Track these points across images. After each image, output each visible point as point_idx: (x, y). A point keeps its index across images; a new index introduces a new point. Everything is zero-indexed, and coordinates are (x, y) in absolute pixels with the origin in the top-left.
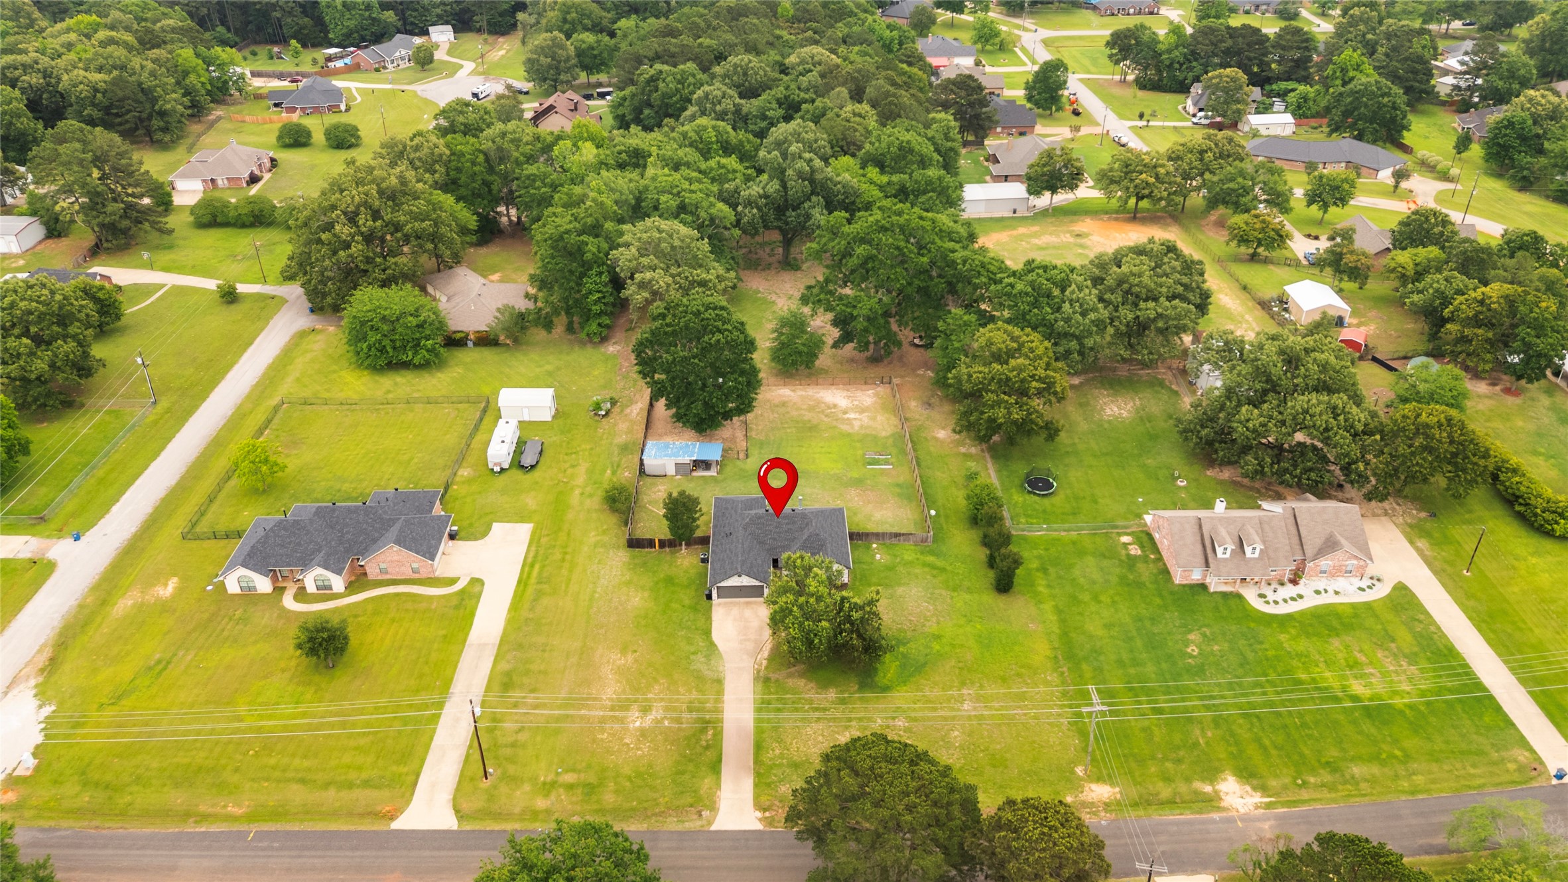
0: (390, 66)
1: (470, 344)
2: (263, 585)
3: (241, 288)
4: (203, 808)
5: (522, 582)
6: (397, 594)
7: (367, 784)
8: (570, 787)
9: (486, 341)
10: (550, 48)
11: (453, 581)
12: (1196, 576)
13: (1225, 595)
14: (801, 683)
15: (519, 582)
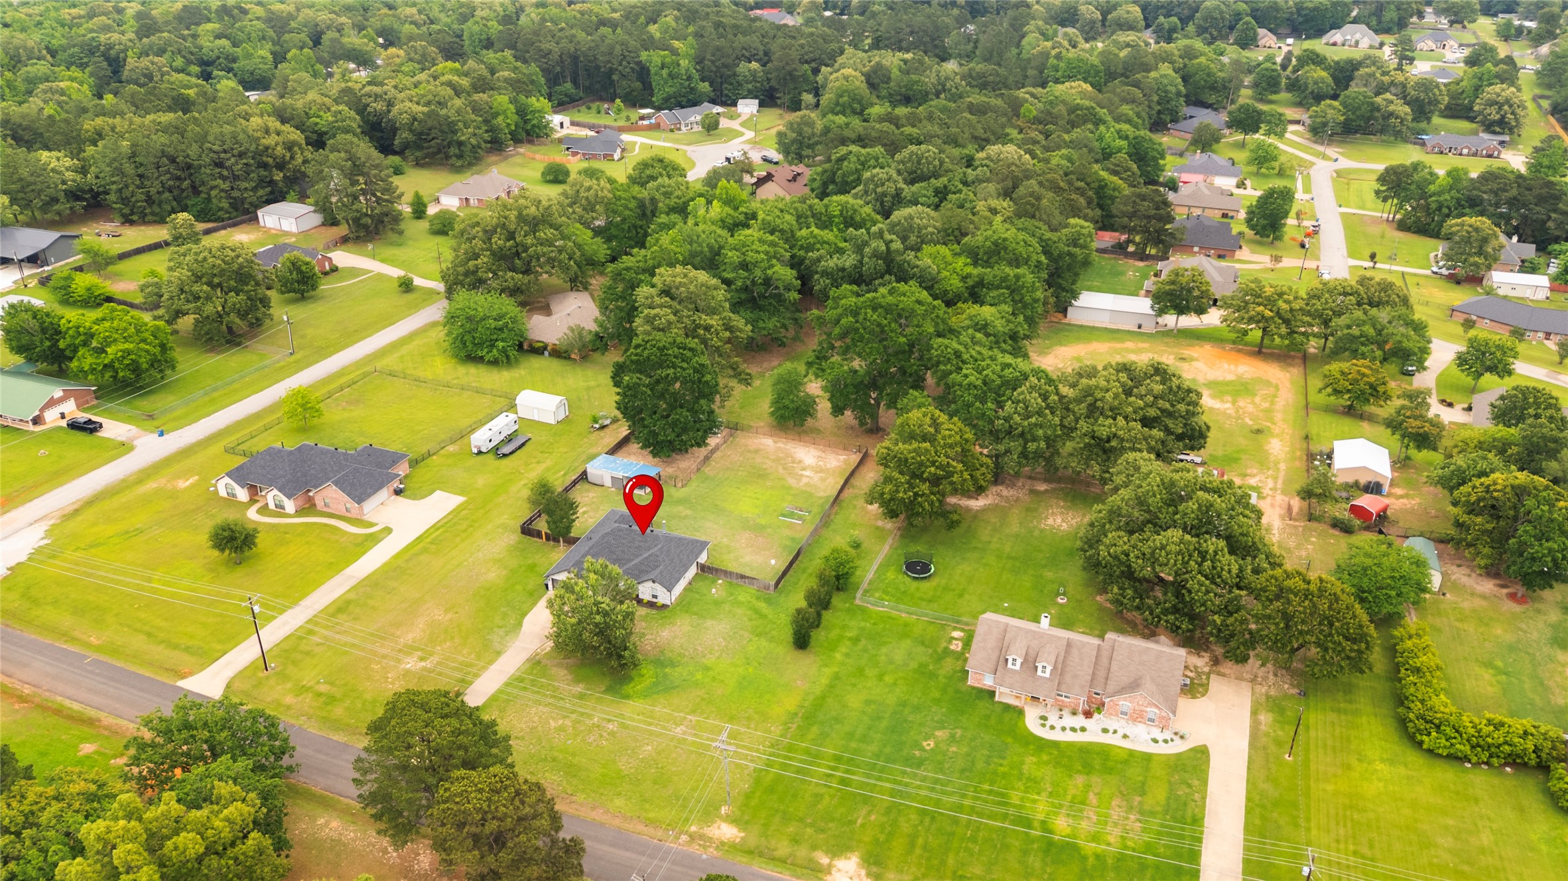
0: (683, 128)
1: (546, 353)
2: (242, 495)
3: (418, 281)
4: (76, 634)
5: (419, 539)
6: (326, 525)
7: (187, 649)
8: (319, 695)
9: (559, 354)
10: (799, 124)
11: (372, 525)
12: (988, 682)
13: (1007, 707)
14: (562, 672)
15: (418, 538)
